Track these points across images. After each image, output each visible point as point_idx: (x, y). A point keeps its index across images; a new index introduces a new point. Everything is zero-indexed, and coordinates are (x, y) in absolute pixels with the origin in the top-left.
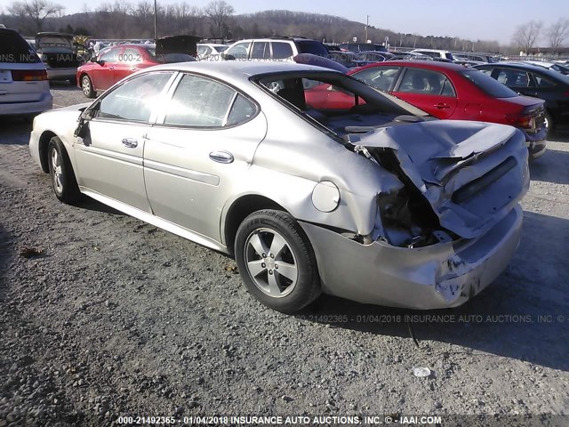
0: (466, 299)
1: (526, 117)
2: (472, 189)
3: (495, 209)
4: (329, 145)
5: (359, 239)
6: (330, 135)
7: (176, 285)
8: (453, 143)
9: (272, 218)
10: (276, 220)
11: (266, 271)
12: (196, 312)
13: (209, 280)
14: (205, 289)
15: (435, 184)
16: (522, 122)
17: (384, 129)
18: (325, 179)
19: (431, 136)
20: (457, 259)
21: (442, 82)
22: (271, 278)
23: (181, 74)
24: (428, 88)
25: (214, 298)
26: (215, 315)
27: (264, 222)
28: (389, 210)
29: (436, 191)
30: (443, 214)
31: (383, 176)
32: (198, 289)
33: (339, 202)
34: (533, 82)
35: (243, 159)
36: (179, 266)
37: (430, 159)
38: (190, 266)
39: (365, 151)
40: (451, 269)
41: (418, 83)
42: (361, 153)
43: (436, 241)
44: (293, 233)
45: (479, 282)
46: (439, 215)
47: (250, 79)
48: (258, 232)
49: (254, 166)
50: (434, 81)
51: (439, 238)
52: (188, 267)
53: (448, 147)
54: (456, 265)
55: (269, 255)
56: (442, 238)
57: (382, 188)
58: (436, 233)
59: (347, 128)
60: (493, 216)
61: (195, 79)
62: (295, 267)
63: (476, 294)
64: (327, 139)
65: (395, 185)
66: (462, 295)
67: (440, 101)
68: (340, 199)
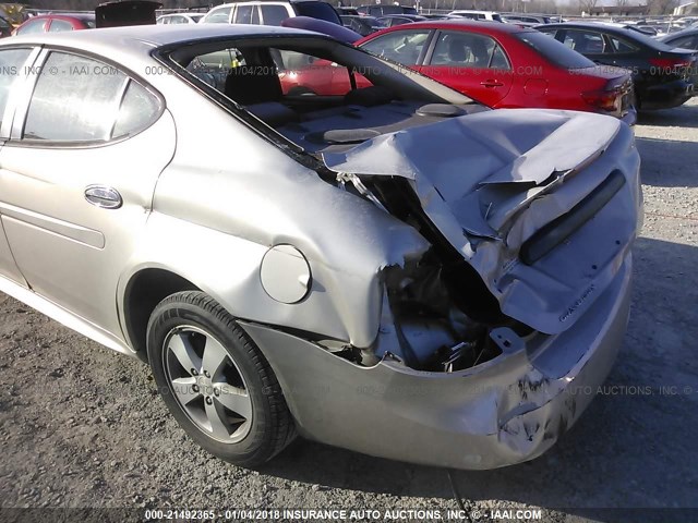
0: (553, 441)
1: (610, 96)
2: (554, 234)
3: (595, 267)
4: (290, 174)
5: (352, 354)
6: (290, 152)
7: (65, 416)
8: (515, 151)
9: (198, 309)
10: (205, 313)
11: (201, 397)
12: (87, 472)
13: (120, 401)
14: (111, 422)
15: (487, 239)
16: (605, 102)
17: (390, 136)
18: (281, 241)
19: (478, 142)
20: (535, 376)
21: (490, 51)
22: (210, 409)
23: (45, 51)
24: (471, 59)
25: (124, 441)
26: (120, 477)
27: (185, 315)
28: (407, 289)
29: (491, 251)
30: (506, 291)
31: (391, 228)
32: (99, 421)
33: (310, 285)
34: (610, 46)
35: (137, 201)
36: (77, 375)
37: (478, 186)
38: (94, 374)
39: (356, 182)
40: (525, 395)
41: (458, 53)
42: (349, 184)
43: (495, 351)
44: (235, 338)
45: (574, 404)
46: (498, 296)
47: (152, 53)
48: (180, 332)
49: (155, 213)
50: (479, 49)
51: (500, 343)
52: (91, 375)
53: (508, 162)
54: (535, 386)
55: (202, 372)
56: (507, 344)
57: (389, 258)
58: (494, 334)
59: (329, 135)
60: (594, 281)
61: (68, 60)
62: (245, 395)
63: (569, 427)
64: (285, 161)
65: (414, 246)
66: (546, 437)
67: (489, 76)
68: (311, 279)
